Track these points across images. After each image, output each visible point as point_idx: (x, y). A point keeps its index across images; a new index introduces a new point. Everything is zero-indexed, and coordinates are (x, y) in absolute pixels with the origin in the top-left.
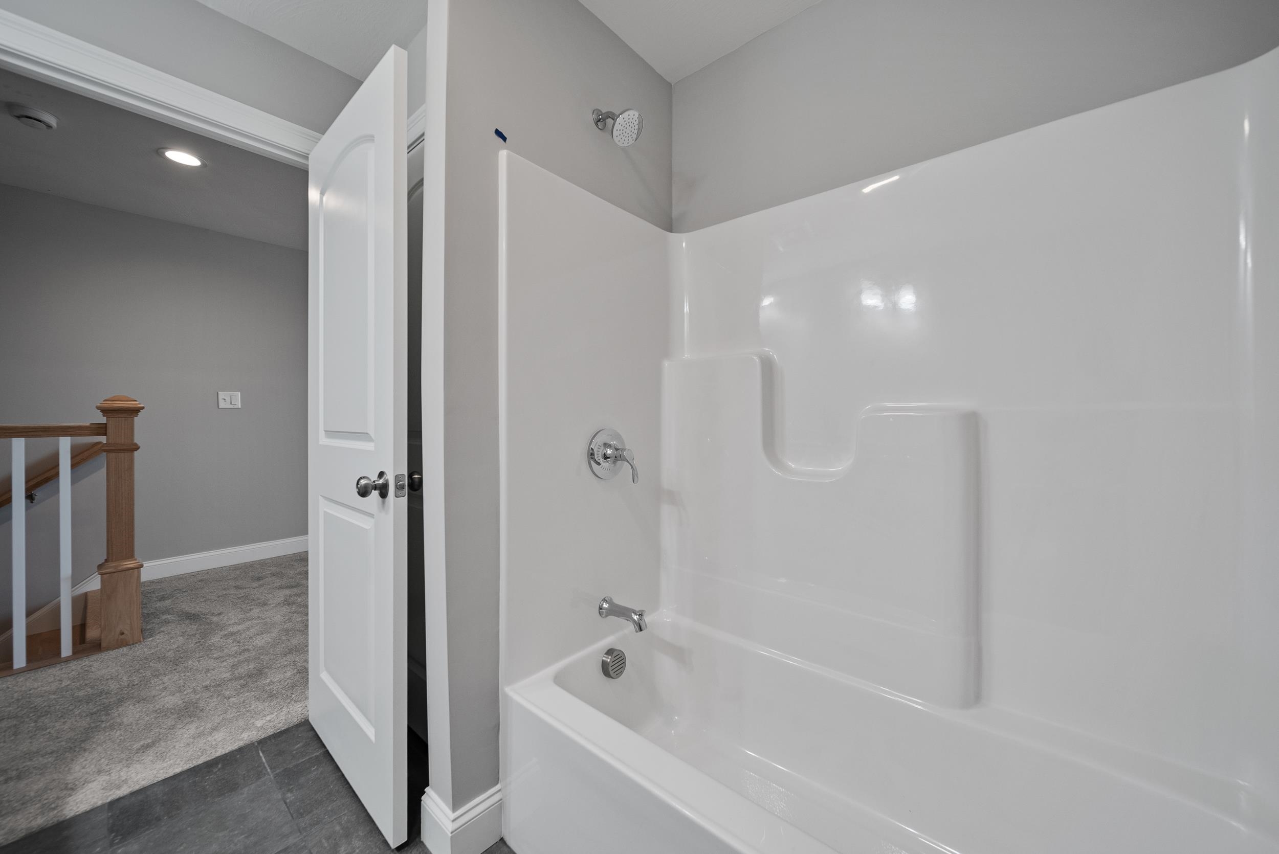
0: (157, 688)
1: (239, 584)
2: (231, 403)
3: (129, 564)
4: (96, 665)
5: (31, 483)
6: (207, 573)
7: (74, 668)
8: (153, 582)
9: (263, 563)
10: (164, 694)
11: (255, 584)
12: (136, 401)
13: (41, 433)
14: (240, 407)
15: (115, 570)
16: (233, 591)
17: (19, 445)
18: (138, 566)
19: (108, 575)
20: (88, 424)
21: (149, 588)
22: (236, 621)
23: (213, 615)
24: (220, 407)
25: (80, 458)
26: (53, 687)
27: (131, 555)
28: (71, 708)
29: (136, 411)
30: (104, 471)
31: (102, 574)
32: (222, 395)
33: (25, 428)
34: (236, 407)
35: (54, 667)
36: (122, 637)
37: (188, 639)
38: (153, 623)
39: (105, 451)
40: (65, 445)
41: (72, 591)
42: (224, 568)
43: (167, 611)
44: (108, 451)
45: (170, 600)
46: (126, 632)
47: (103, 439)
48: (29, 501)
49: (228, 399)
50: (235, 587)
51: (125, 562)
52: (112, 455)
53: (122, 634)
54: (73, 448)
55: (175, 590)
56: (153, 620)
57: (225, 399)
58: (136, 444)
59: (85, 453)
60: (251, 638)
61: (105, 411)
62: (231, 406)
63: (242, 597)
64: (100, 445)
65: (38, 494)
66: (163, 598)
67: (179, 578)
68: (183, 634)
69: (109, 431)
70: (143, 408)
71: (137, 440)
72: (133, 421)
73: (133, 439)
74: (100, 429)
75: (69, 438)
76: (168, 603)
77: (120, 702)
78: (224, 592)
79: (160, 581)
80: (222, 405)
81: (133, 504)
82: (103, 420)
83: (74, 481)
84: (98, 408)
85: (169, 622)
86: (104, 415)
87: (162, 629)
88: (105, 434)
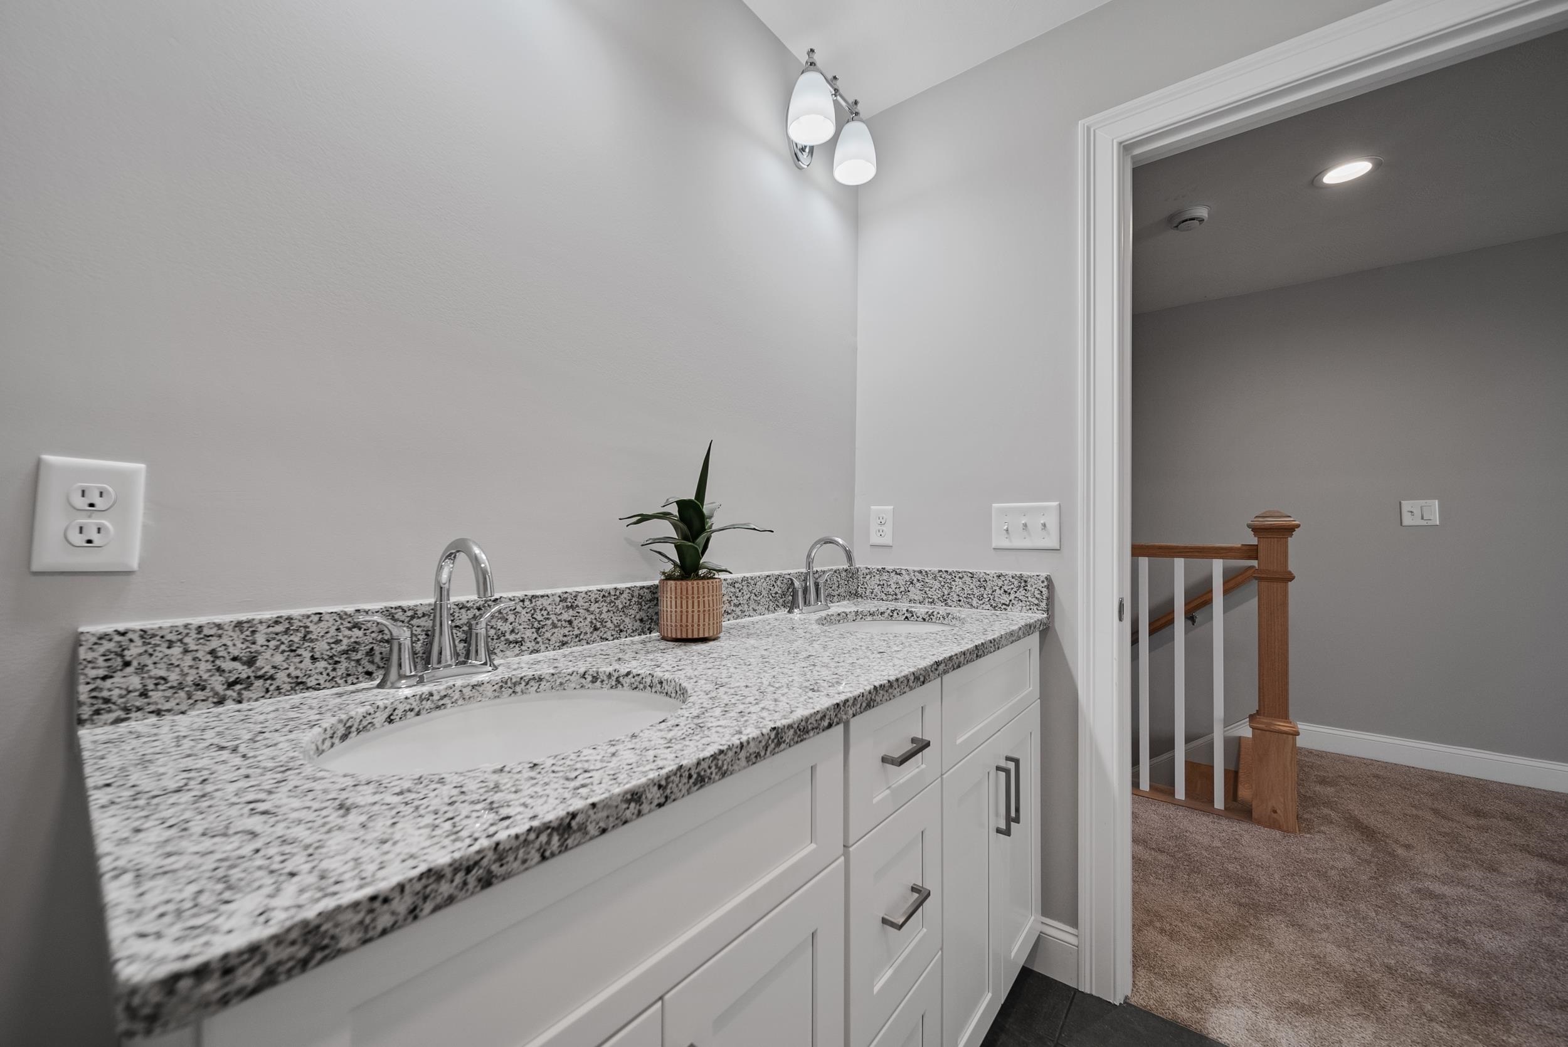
0: (1317, 919)
1: (1440, 807)
2: (1422, 518)
3: (1282, 726)
4: (1247, 837)
5: (1192, 605)
6: (1386, 767)
7: (1225, 827)
8: (1311, 752)
9: (1483, 787)
10: (1325, 935)
11: (1472, 821)
12: (1289, 517)
13: (1197, 554)
14: (1438, 523)
15: (1266, 728)
16: (1429, 816)
17: (1179, 563)
18: (1292, 732)
19: (1259, 731)
20: (1240, 545)
21: (1306, 759)
22: (1438, 874)
23: (1396, 841)
24: (1404, 524)
25: (1232, 583)
26: (1206, 840)
27: (1285, 716)
28: (1221, 880)
29: (1290, 530)
30: (1254, 602)
31: (1253, 728)
32: (1407, 505)
33: (1186, 548)
34: (1430, 523)
35: (1208, 816)
36: (1275, 815)
37: (1360, 865)
38: (1312, 813)
39: (1256, 578)
40: (1218, 567)
41: (1224, 731)
42: (1412, 770)
43: (1328, 804)
44: (1260, 579)
45: (1333, 789)
46: (1278, 811)
47: (1255, 563)
48: (1190, 622)
49: (1417, 512)
50: (1433, 809)
51: (1279, 721)
52: (1264, 584)
53: (1275, 812)
54: (1226, 572)
55: (1340, 776)
56: (1312, 809)
57: (1412, 512)
58: (1290, 573)
59: (1239, 578)
60: (1467, 922)
61: (1257, 530)
62: (1424, 523)
63: (1445, 833)
64: (1252, 571)
65: (1199, 616)
66: (1323, 781)
67: (1345, 759)
68: (1352, 852)
69: (1261, 554)
70: (1298, 526)
71: (1291, 567)
72: (1287, 542)
73: (1286, 565)
74: (1251, 552)
75: (1221, 560)
76: (1330, 790)
77: (1271, 909)
78: (1415, 812)
79: (1321, 755)
80: (1407, 520)
81: (1287, 651)
82: (1254, 541)
83: (1226, 609)
84: (1249, 526)
85: (1331, 822)
86: (1255, 535)
87: (1322, 828)
88: (1256, 558)
